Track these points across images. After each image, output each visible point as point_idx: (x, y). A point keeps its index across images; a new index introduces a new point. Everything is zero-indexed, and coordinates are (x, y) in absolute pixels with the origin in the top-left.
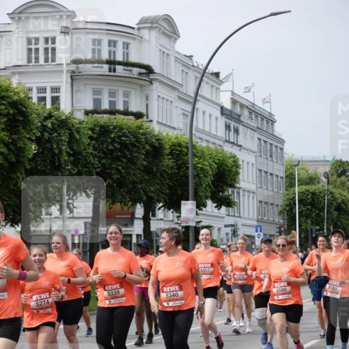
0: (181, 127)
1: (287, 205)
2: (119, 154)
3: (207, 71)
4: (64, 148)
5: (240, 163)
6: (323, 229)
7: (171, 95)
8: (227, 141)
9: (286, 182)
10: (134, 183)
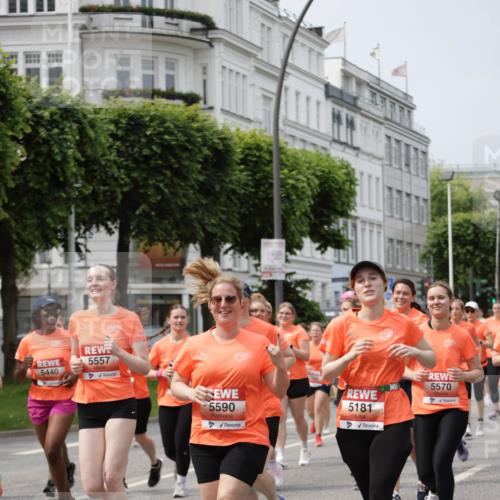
0: (260, 116)
1: (433, 246)
2: (160, 162)
3: (302, 25)
4: (70, 152)
5: (357, 176)
6: (493, 285)
7: (244, 66)
8: (334, 141)
9: (432, 207)
10: (184, 209)
